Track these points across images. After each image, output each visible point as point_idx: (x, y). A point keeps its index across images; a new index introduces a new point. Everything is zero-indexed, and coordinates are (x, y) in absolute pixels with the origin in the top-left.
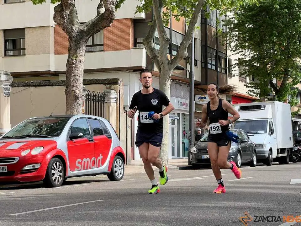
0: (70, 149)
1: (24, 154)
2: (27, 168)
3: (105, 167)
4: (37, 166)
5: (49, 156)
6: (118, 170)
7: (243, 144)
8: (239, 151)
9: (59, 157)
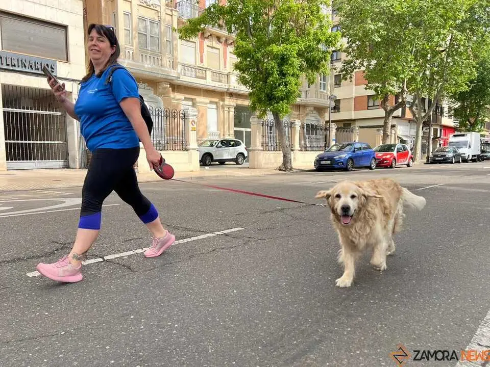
0: (398, 156)
1: (384, 157)
2: (385, 162)
3: (406, 162)
4: (388, 161)
5: (392, 159)
6: (411, 163)
7: (456, 153)
8: (454, 156)
9: (395, 159)
